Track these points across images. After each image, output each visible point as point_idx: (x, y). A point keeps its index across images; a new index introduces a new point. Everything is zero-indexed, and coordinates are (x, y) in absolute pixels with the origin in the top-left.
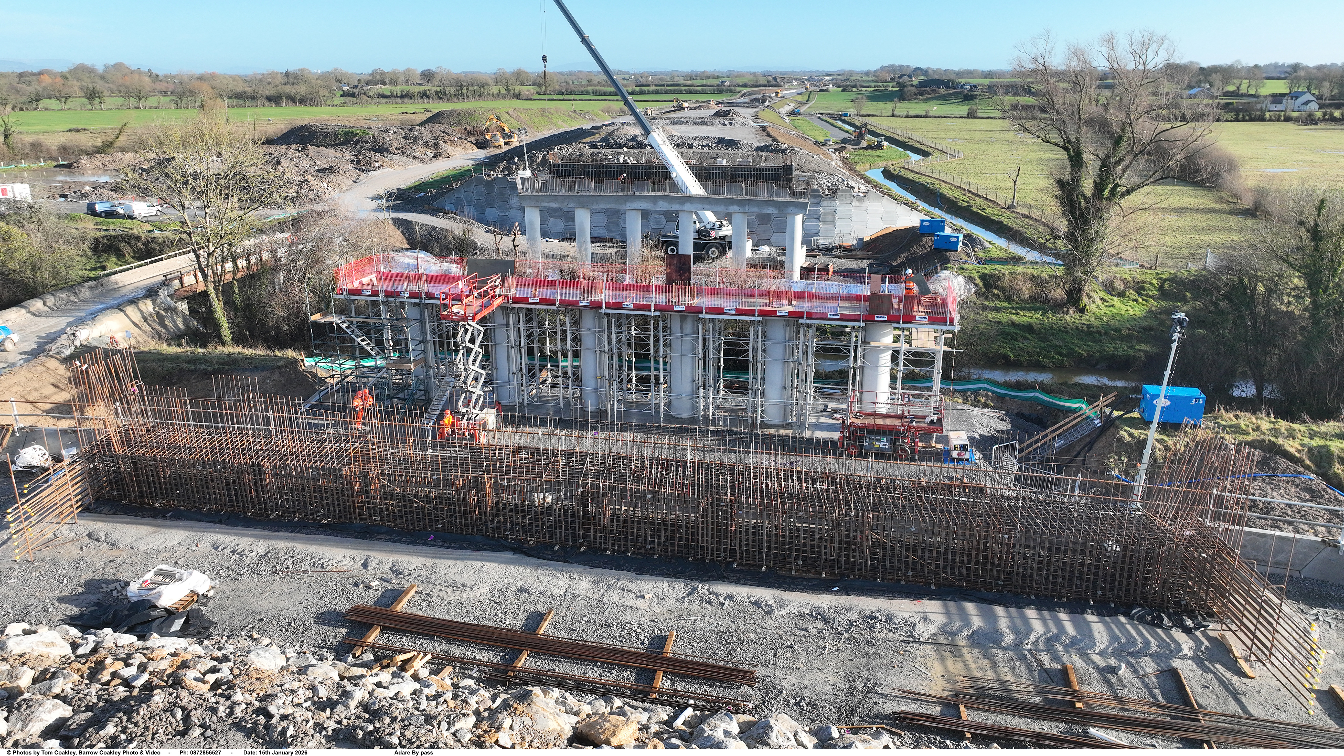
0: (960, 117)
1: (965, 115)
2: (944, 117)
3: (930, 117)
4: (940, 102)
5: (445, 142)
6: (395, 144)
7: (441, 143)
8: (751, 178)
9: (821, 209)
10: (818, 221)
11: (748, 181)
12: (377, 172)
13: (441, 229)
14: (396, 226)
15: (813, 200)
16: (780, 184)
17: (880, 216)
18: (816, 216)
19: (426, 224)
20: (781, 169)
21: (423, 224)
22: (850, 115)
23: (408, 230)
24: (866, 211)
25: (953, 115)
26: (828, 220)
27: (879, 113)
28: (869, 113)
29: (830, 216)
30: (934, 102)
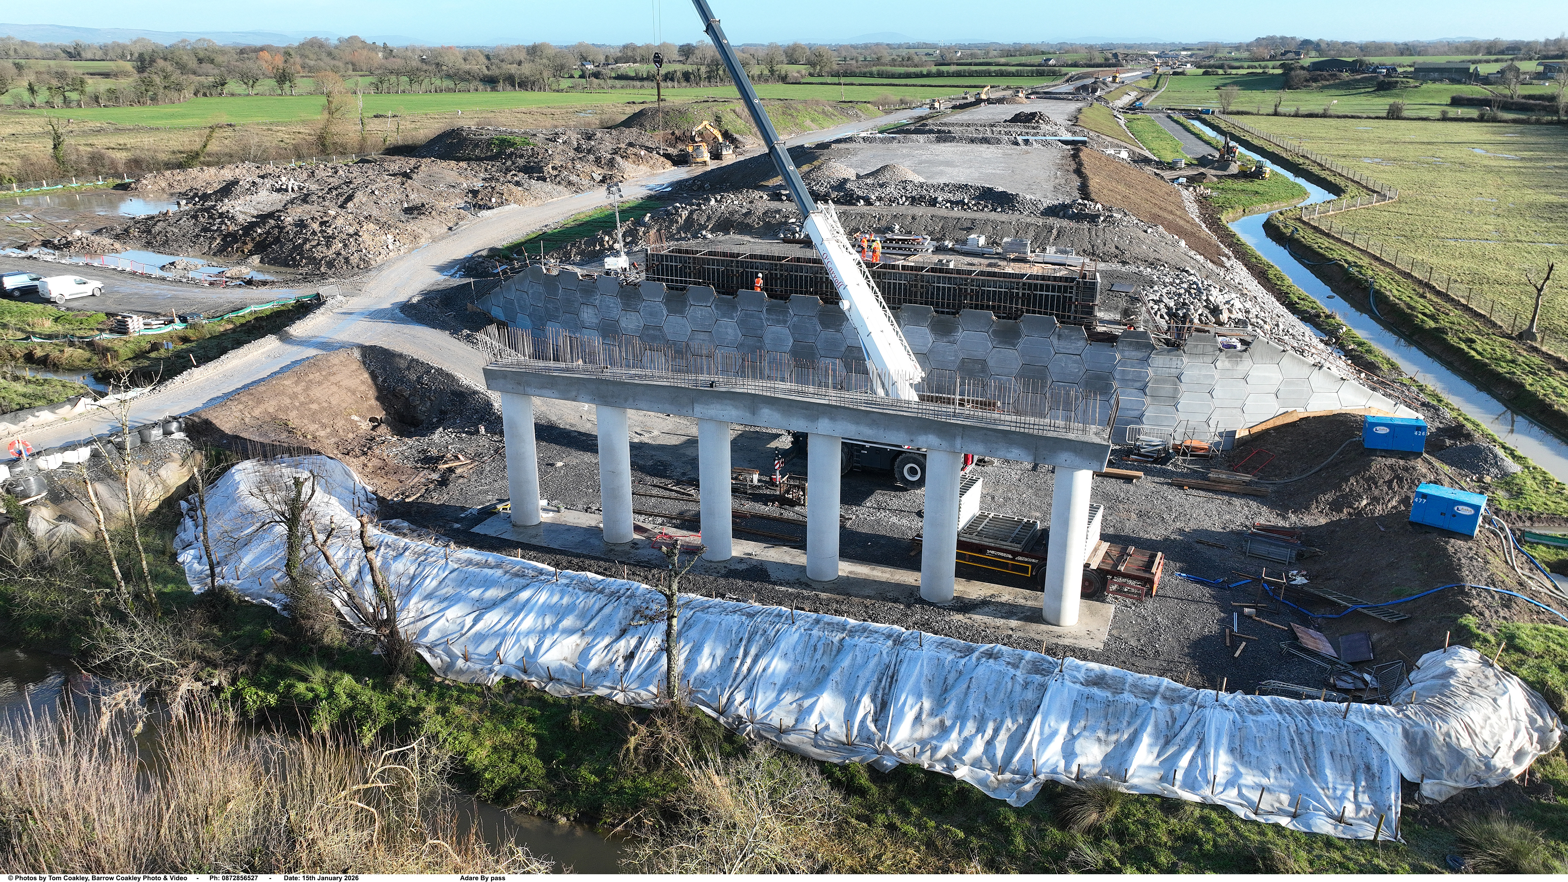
0: (1377, 118)
1: (1385, 115)
2: (1353, 117)
3: (1330, 117)
4: (1343, 92)
5: (627, 157)
6: (557, 160)
7: (620, 159)
8: (1011, 303)
9: (1150, 371)
10: (1141, 394)
11: (1005, 307)
12: (495, 211)
13: (440, 371)
14: (364, 363)
15: (1133, 353)
16: (1069, 317)
17: (1274, 391)
18: (1138, 385)
19: (417, 361)
20: (1071, 288)
21: (413, 360)
22: (1213, 112)
23: (385, 369)
24: (1245, 379)
25: (1365, 115)
26: (1162, 393)
27: (1255, 111)
28: (1241, 109)
29: (1168, 386)
30: (1333, 92)
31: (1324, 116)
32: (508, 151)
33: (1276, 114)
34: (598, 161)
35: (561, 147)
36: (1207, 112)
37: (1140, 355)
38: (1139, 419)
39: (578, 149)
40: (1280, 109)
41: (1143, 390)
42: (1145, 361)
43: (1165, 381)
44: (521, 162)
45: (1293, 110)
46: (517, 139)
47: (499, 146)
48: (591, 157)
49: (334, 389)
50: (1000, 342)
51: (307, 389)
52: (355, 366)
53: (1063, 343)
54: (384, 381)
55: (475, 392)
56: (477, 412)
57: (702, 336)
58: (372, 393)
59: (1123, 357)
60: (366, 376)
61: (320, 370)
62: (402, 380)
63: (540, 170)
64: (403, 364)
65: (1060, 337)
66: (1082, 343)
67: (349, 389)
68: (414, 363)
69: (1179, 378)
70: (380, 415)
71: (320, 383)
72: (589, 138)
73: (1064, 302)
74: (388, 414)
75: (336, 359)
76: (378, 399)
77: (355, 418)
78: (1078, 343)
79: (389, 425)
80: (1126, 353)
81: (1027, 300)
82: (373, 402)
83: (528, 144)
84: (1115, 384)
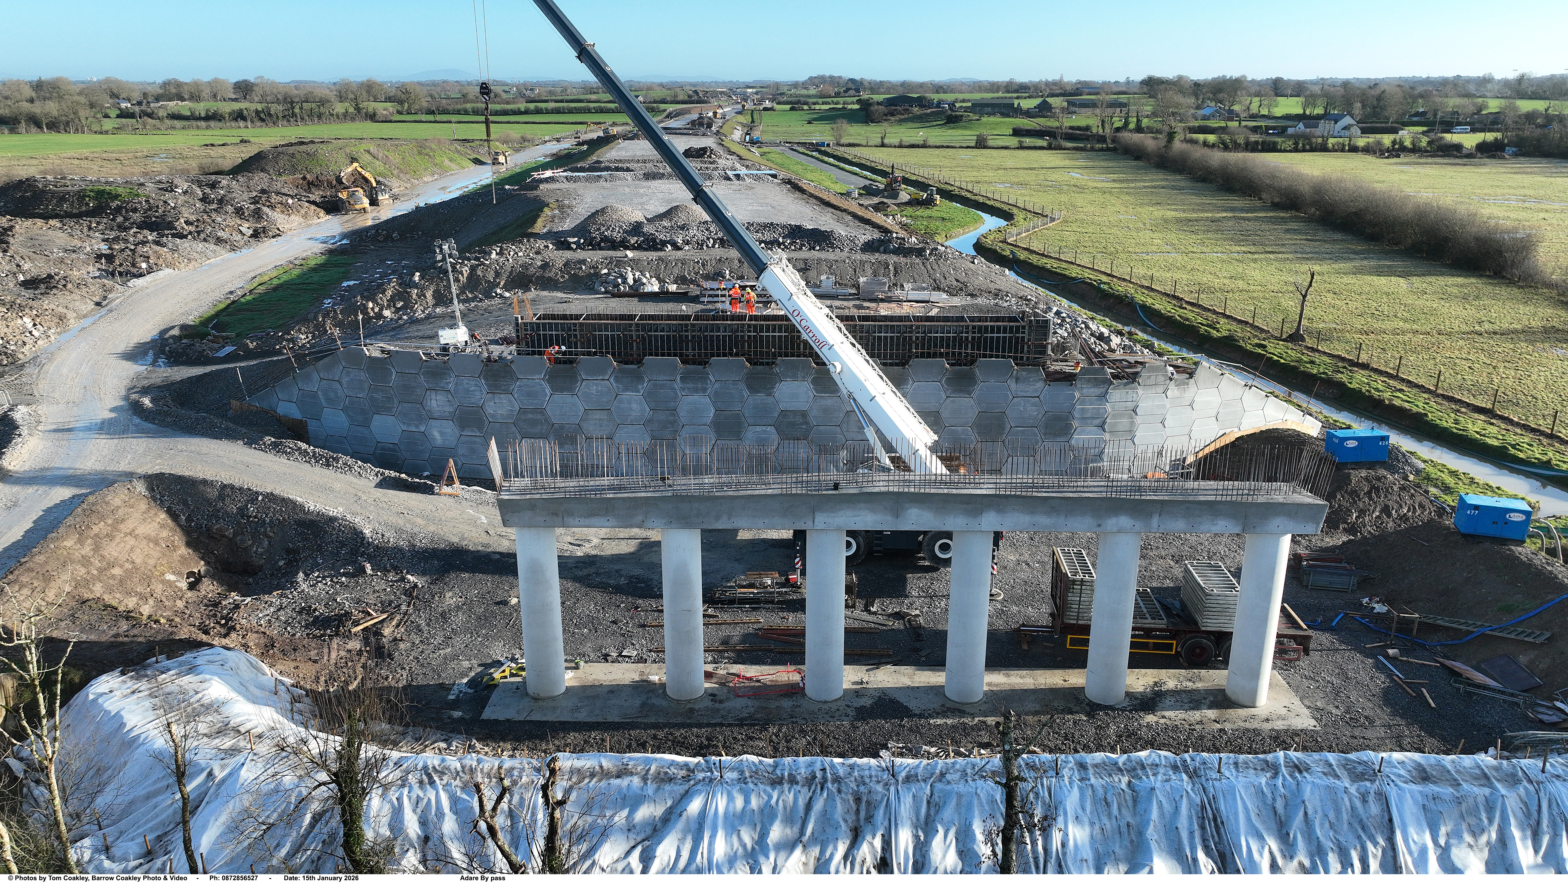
0: (968, 147)
1: (973, 144)
2: (948, 147)
3: (930, 147)
4: (918, 125)
5: (272, 207)
6: (187, 214)
7: (265, 209)
8: (960, 348)
9: (1108, 406)
10: (1100, 431)
11: (953, 353)
12: (148, 278)
13: (271, 497)
14: (154, 499)
15: (1092, 390)
16: (1022, 358)
17: (1215, 414)
18: (1097, 422)
19: (232, 487)
20: (1024, 327)
21: (224, 487)
22: (828, 145)
23: (185, 504)
24: (1191, 405)
25: (958, 145)
26: (1120, 428)
27: (864, 143)
28: (852, 141)
29: (1125, 421)
30: (910, 125)
31: (924, 146)
32: (114, 204)
33: (883, 145)
34: (239, 212)
35: (182, 198)
36: (823, 145)
37: (1098, 391)
38: (1100, 456)
39: (204, 199)
40: (886, 141)
41: (1102, 426)
42: (1103, 397)
43: (1121, 416)
44: (136, 217)
45: (896, 141)
46: (120, 190)
47: (95, 198)
48: (230, 209)
49: (131, 541)
50: (954, 391)
51: (97, 548)
52: (143, 505)
53: (1021, 386)
54: (189, 519)
55: (333, 519)
56: (343, 545)
57: (598, 415)
58: (179, 539)
59: (1082, 395)
60: (163, 516)
61: (102, 518)
62: (215, 515)
63: (170, 226)
64: (212, 494)
65: (1017, 380)
66: (1040, 384)
67: (148, 539)
68: (227, 490)
69: (1134, 411)
70: (200, 567)
71: (110, 537)
72: (213, 186)
73: (1017, 343)
74: (207, 563)
75: (117, 497)
76: (188, 544)
77: (170, 577)
78: (1037, 385)
79: (213, 577)
80: (1085, 391)
81: (977, 343)
82: (183, 550)
83: (138, 195)
84: (1075, 424)
